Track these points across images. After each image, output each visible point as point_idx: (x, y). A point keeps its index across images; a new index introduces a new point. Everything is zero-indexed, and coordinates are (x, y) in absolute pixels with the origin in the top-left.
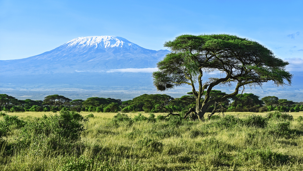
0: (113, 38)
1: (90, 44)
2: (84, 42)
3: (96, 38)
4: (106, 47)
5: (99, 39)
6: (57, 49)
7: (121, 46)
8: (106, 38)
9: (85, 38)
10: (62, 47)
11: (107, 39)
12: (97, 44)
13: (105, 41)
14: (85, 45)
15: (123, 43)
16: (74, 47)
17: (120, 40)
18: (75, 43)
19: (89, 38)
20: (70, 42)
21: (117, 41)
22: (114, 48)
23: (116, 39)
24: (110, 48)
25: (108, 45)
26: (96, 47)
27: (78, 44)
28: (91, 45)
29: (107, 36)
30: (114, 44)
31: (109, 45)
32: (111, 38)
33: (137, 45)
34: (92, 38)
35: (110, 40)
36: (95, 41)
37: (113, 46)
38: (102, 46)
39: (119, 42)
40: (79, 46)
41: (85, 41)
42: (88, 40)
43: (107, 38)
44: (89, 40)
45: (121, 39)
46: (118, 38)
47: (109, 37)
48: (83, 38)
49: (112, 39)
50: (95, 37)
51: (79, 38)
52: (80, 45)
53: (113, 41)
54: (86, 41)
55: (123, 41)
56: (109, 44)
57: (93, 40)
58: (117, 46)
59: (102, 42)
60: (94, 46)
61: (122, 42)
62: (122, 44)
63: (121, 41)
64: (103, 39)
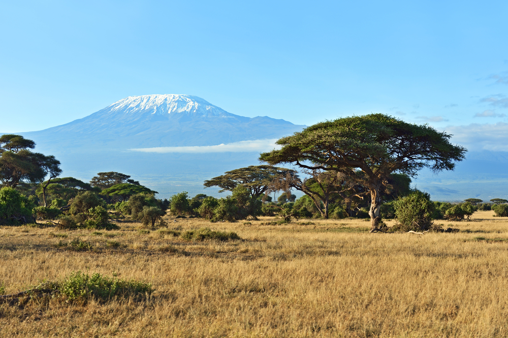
0: (182, 97)
1: (145, 107)
2: (136, 104)
3: (156, 97)
4: (169, 112)
5: (160, 99)
6: (94, 115)
7: (195, 111)
8: (171, 98)
9: (138, 97)
10: (102, 111)
11: (173, 100)
12: (156, 107)
13: (169, 102)
14: (137, 109)
15: (198, 106)
16: (121, 112)
17: (192, 101)
18: (122, 105)
19: (145, 97)
20: (115, 105)
21: (188, 102)
22: (182, 113)
23: (188, 99)
24: (175, 114)
25: (173, 109)
26: (153, 112)
27: (126, 106)
28: (146, 109)
29: (172, 95)
30: (182, 107)
31: (175, 109)
32: (180, 97)
33: (220, 109)
34: (150, 97)
35: (178, 101)
36: (153, 103)
37: (181, 110)
38: (164, 110)
39: (191, 103)
40: (128, 110)
41: (138, 103)
42: (143, 101)
43: (173, 98)
44: (145, 101)
45: (195, 99)
46: (190, 97)
47: (177, 96)
48: (135, 98)
49: (180, 99)
50: (155, 95)
51: (130, 97)
52: (129, 108)
53: (181, 103)
54: (140, 103)
55: (198, 102)
56: (174, 107)
57: (150, 101)
58: (187, 110)
59: (164, 105)
60: (151, 110)
61: (197, 104)
62: (196, 107)
63: (194, 102)
64: (166, 99)
